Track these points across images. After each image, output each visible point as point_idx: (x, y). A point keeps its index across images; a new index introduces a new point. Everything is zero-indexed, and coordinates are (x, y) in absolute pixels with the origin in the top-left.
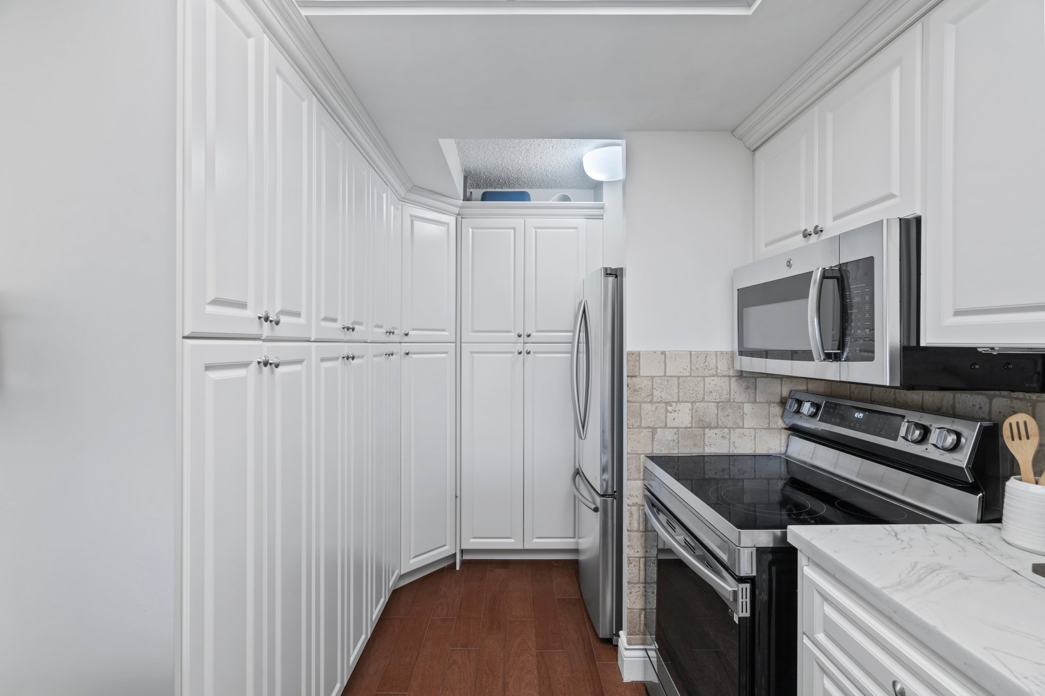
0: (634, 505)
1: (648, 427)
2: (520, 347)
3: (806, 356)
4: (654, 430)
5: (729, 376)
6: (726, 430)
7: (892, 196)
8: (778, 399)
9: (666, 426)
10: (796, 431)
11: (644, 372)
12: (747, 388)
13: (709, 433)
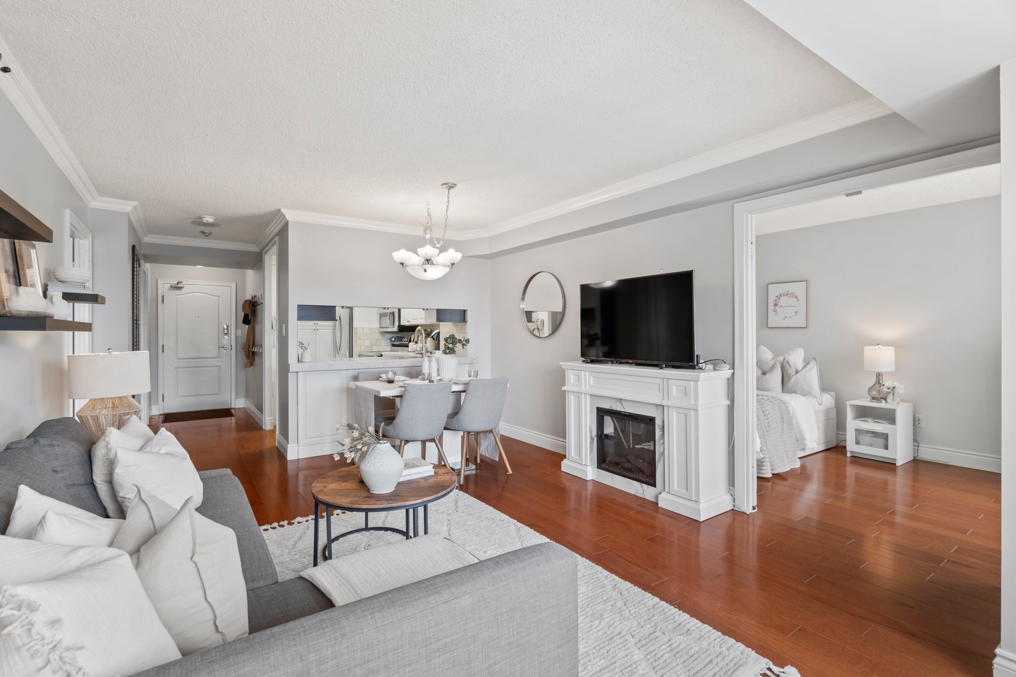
2: (314, 328)
4: (361, 346)
5: (377, 332)
8: (389, 339)
10: (393, 345)
11: (358, 332)
12: (382, 336)
13: (374, 347)
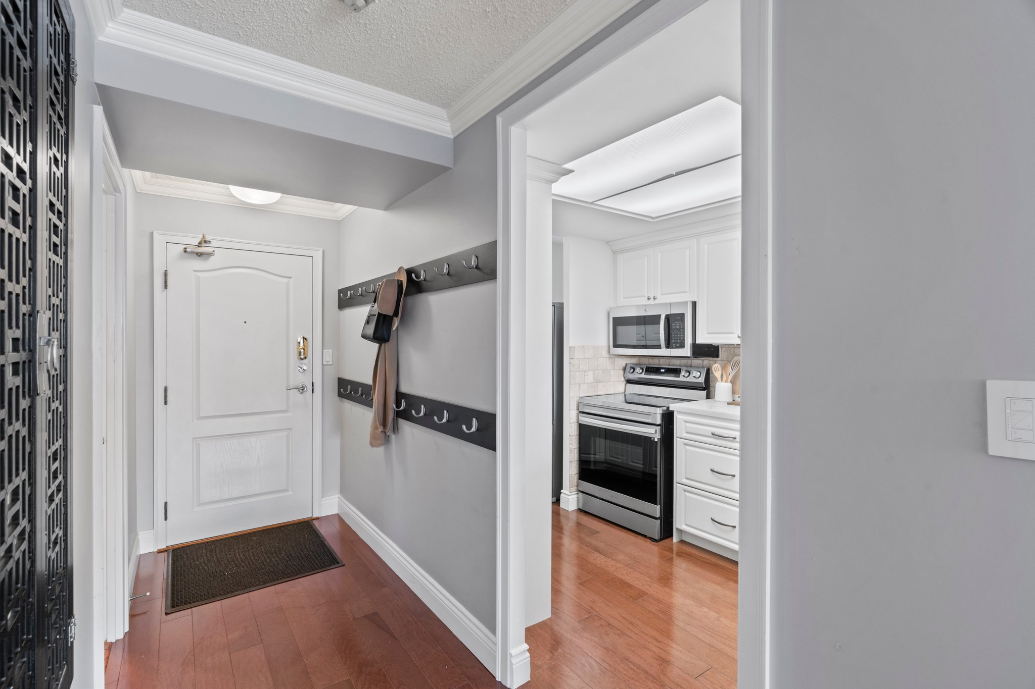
0: (573, 423)
1: (578, 384)
3: (659, 347)
5: (606, 358)
6: (605, 383)
7: (686, 292)
8: (622, 368)
9: (584, 383)
10: (629, 382)
11: (577, 356)
12: (612, 363)
13: (599, 385)
